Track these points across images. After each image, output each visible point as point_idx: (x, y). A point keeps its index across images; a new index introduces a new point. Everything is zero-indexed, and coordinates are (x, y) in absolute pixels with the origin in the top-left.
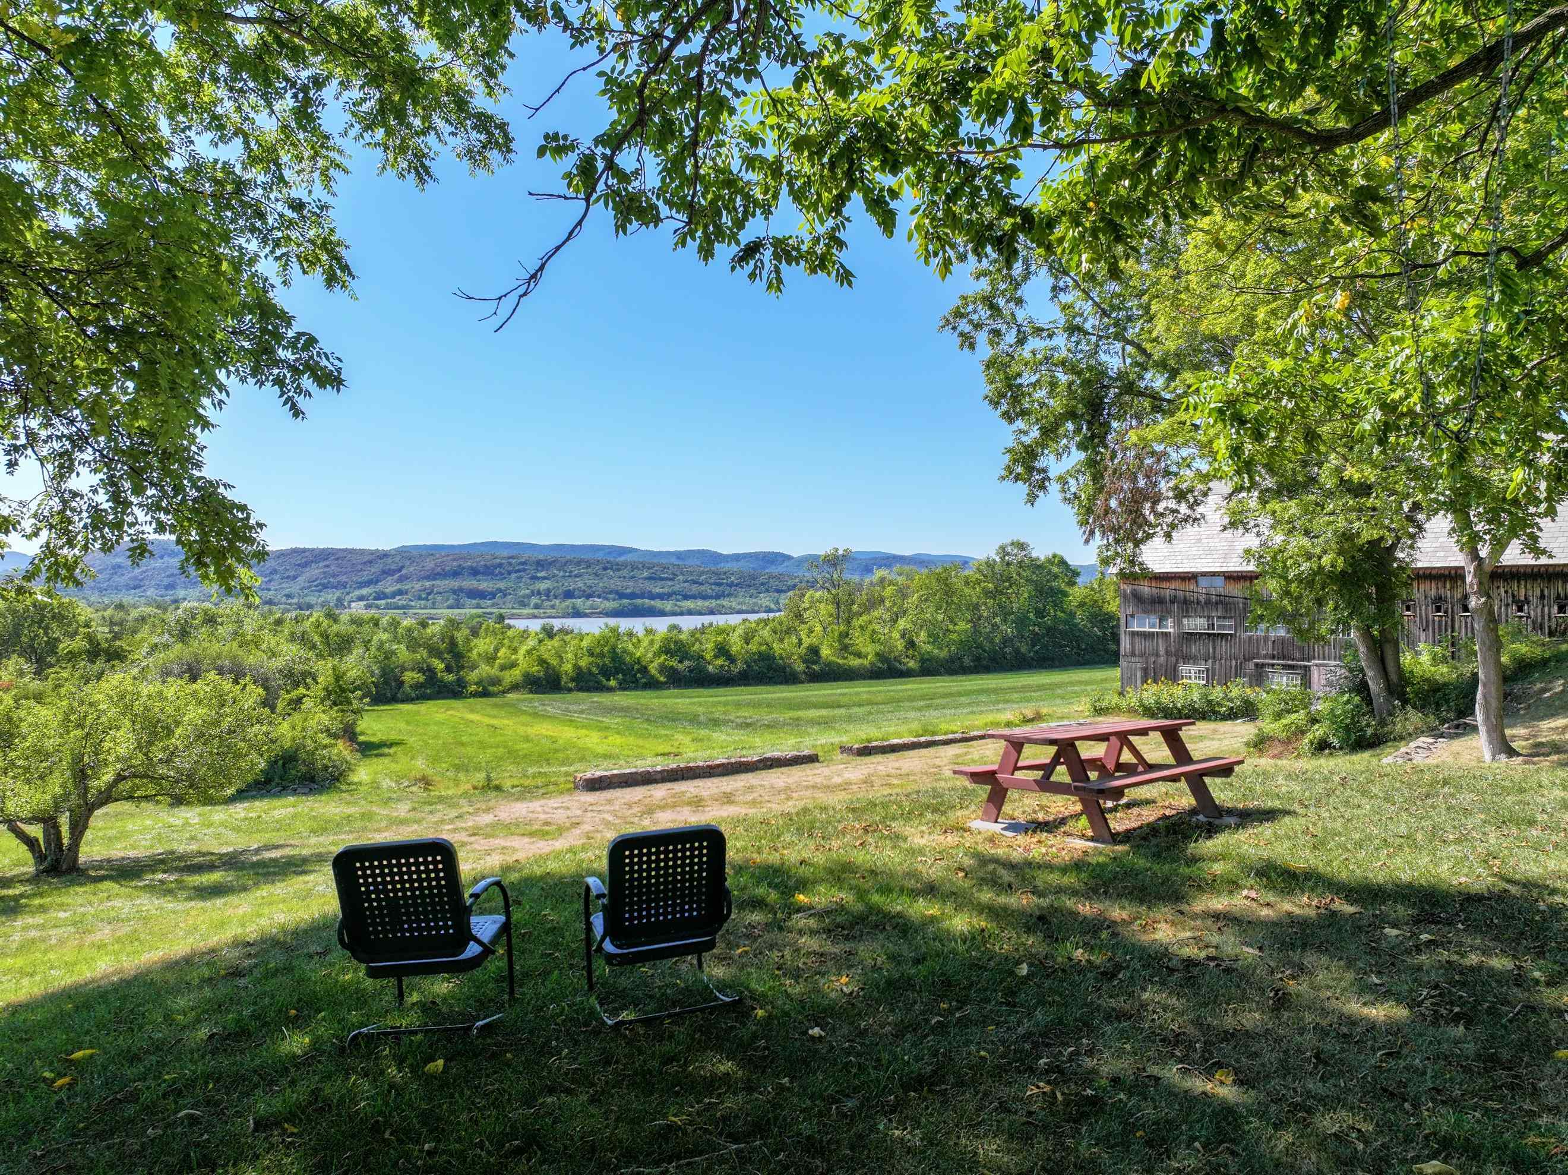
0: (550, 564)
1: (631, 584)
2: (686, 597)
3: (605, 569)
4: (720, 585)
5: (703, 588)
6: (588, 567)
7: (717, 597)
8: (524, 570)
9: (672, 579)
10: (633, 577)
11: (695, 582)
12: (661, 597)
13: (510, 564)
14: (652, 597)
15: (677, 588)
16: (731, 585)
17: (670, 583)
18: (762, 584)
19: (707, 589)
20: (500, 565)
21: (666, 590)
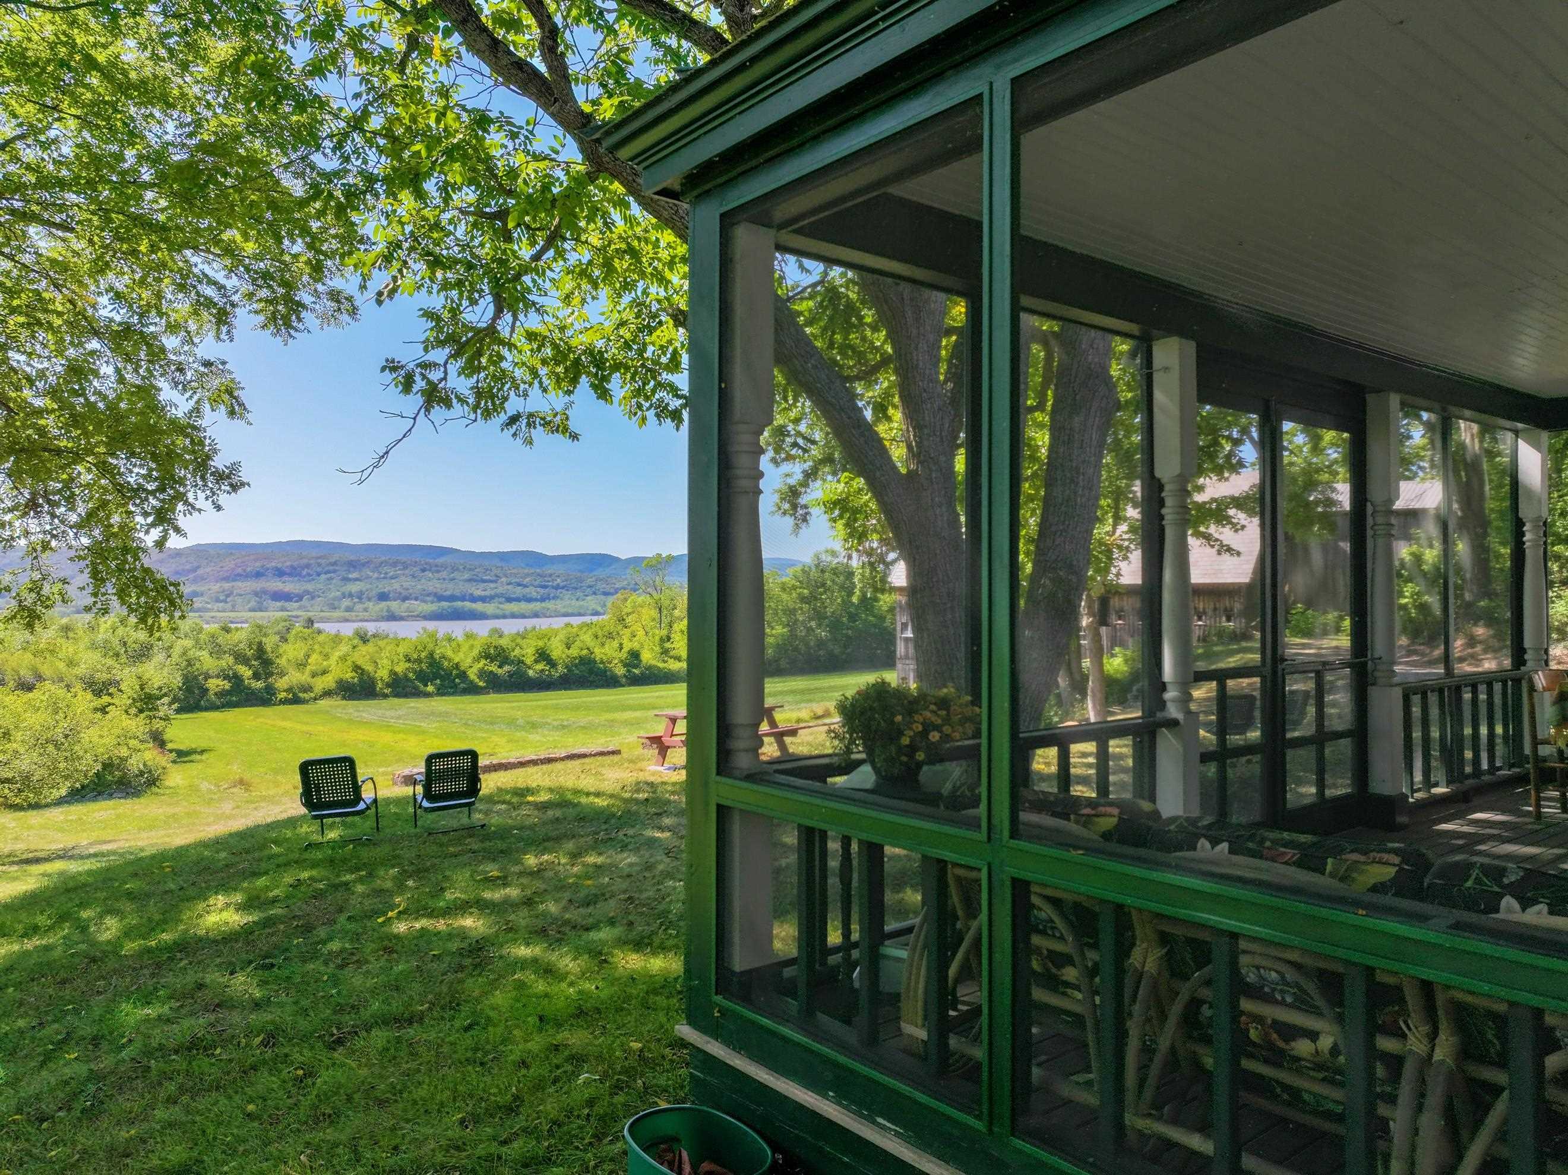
0: (363, 565)
1: (451, 586)
2: (509, 600)
3: (423, 570)
4: (545, 587)
5: (527, 590)
6: (405, 568)
7: (543, 600)
8: (335, 571)
9: (495, 582)
10: (453, 579)
11: (519, 585)
12: (483, 599)
13: (319, 565)
14: (474, 599)
15: (500, 590)
16: (557, 587)
17: (492, 585)
18: (590, 587)
19: (532, 592)
20: (308, 566)
21: (487, 593)
